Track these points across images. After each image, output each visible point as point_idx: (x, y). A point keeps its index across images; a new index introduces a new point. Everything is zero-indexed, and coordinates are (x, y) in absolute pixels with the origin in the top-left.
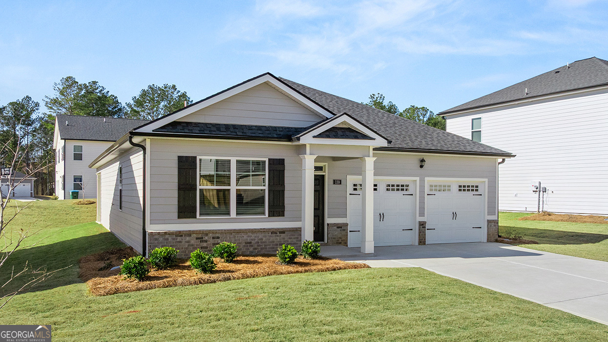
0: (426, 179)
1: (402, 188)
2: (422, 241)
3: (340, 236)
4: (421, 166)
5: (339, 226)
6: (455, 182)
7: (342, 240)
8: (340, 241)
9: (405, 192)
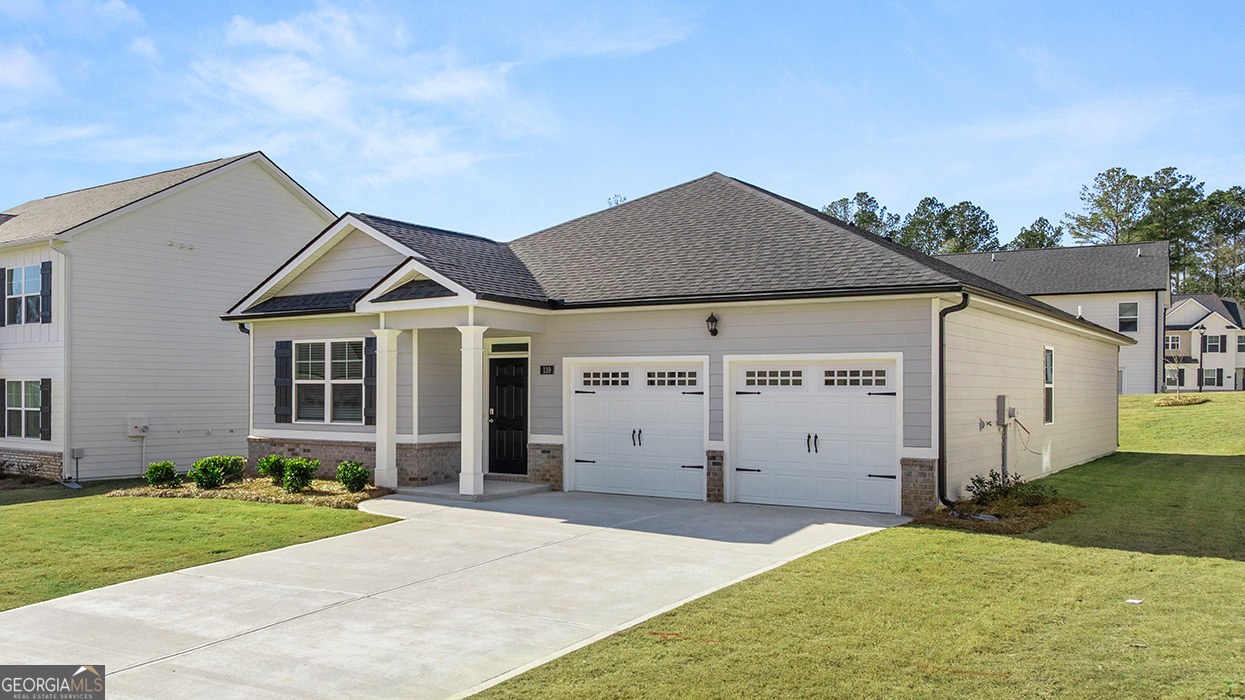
0: (727, 359)
1: (682, 379)
2: (716, 494)
3: (547, 466)
4: (714, 332)
5: (546, 449)
6: (813, 364)
7: (551, 476)
8: (548, 477)
9: (688, 388)
